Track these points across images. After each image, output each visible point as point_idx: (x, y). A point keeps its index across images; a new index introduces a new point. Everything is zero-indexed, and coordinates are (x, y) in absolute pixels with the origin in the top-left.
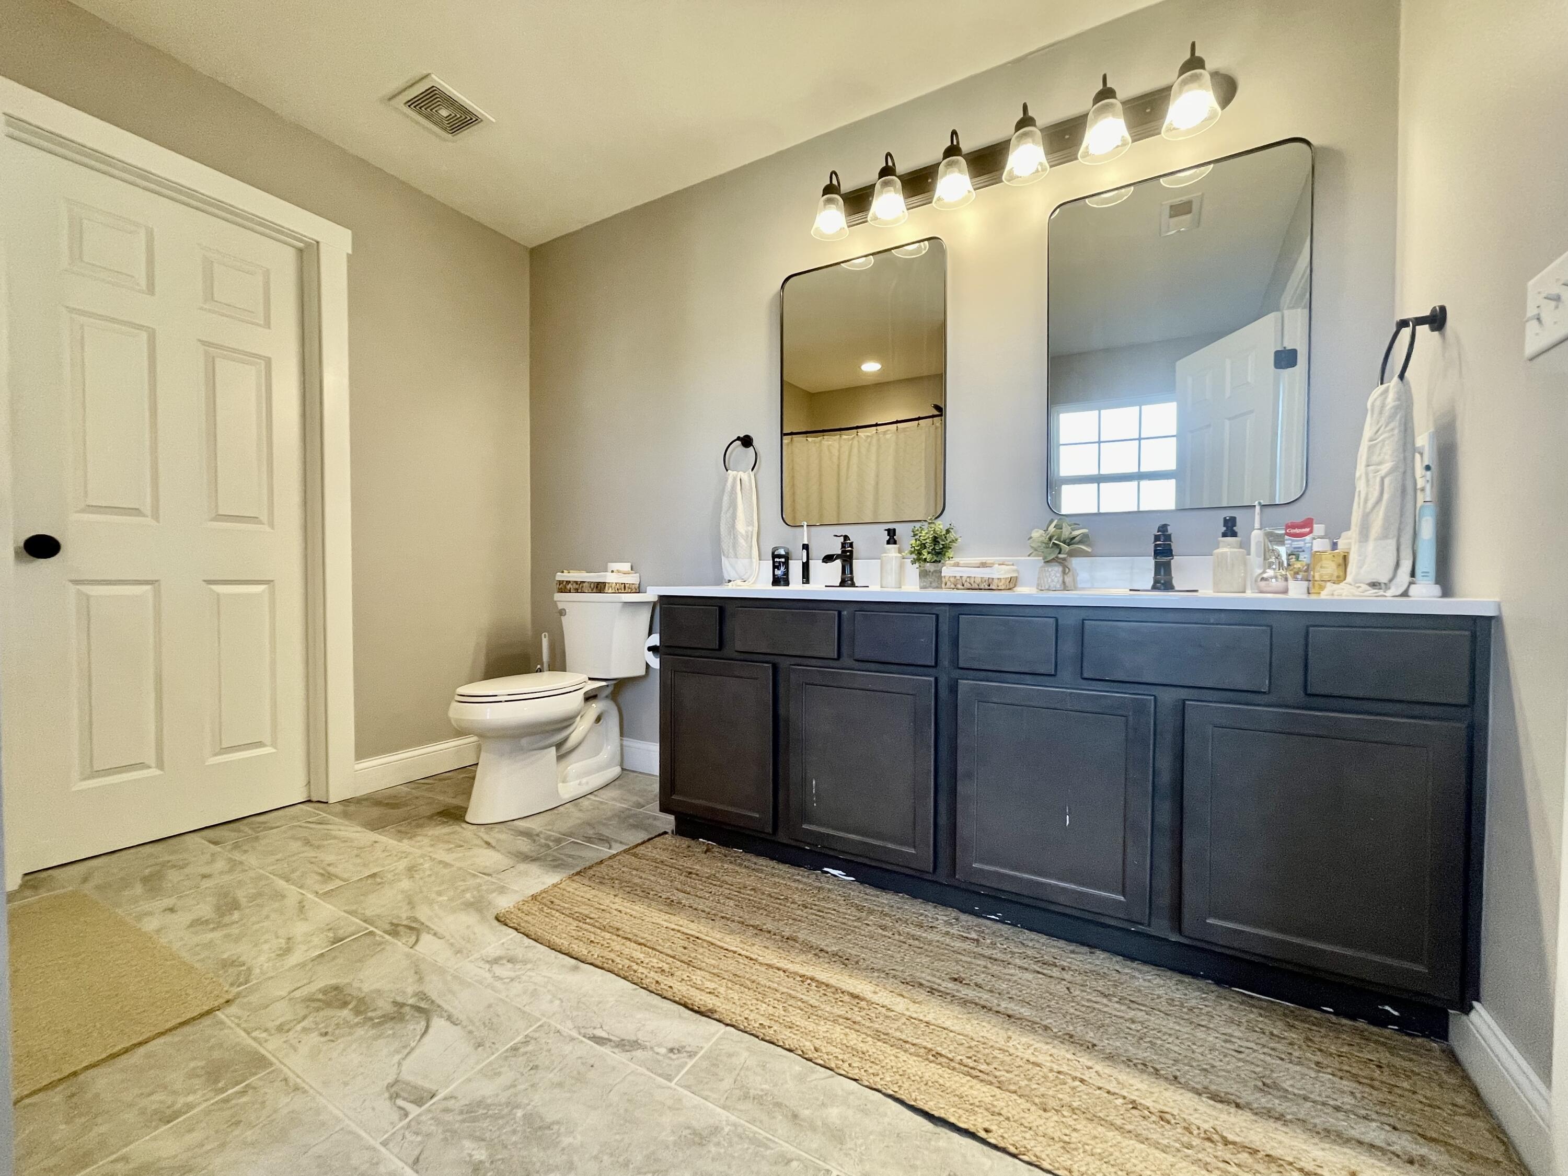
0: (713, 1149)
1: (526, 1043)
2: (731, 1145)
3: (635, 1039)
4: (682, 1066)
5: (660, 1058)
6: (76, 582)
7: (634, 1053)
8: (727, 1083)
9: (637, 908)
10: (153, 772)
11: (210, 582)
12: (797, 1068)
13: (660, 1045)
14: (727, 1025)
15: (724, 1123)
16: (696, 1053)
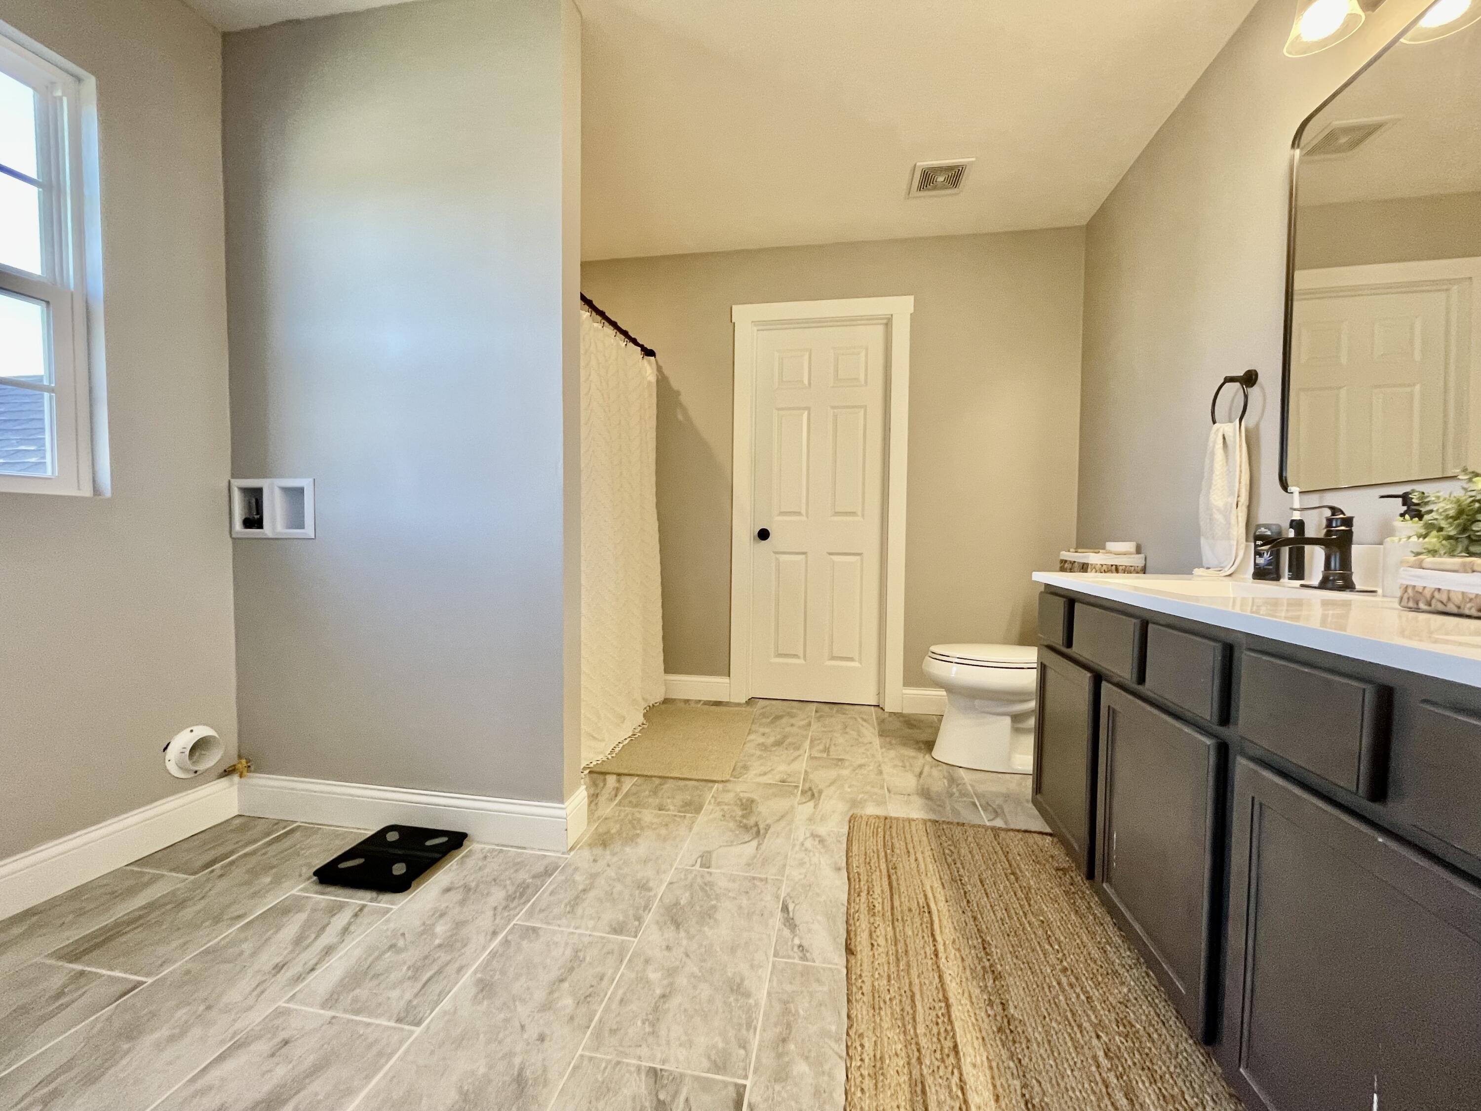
0: (732, 999)
1: (761, 880)
2: (740, 1007)
3: (797, 923)
4: (789, 957)
5: (790, 943)
6: (776, 553)
7: (785, 929)
8: (789, 988)
9: (930, 867)
10: (801, 661)
11: (830, 554)
12: (833, 1028)
13: (801, 938)
14: (847, 968)
15: (756, 998)
16: (807, 960)
